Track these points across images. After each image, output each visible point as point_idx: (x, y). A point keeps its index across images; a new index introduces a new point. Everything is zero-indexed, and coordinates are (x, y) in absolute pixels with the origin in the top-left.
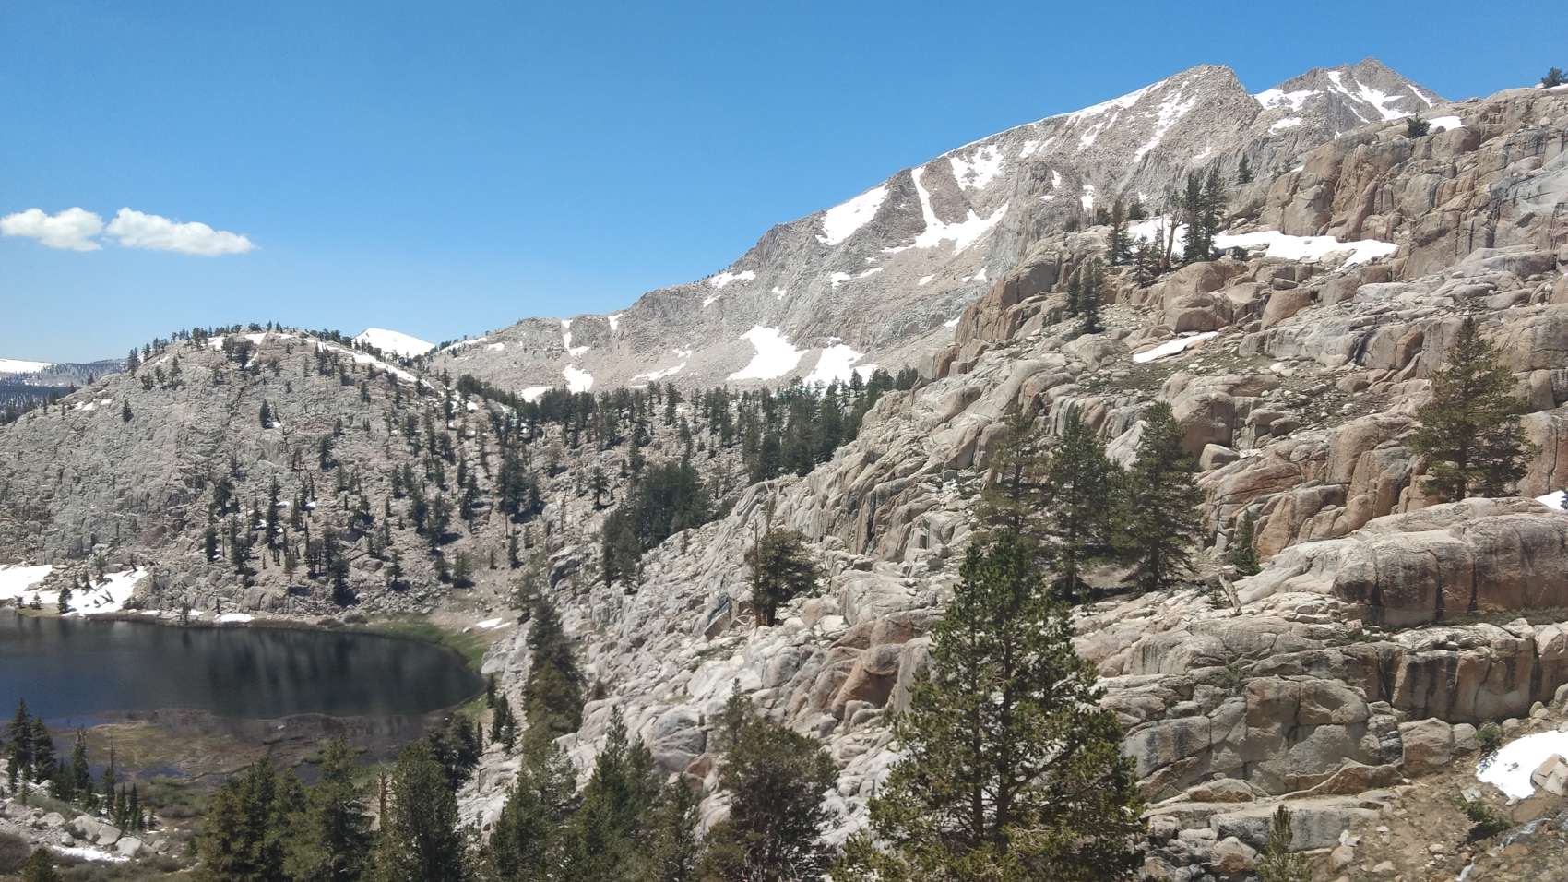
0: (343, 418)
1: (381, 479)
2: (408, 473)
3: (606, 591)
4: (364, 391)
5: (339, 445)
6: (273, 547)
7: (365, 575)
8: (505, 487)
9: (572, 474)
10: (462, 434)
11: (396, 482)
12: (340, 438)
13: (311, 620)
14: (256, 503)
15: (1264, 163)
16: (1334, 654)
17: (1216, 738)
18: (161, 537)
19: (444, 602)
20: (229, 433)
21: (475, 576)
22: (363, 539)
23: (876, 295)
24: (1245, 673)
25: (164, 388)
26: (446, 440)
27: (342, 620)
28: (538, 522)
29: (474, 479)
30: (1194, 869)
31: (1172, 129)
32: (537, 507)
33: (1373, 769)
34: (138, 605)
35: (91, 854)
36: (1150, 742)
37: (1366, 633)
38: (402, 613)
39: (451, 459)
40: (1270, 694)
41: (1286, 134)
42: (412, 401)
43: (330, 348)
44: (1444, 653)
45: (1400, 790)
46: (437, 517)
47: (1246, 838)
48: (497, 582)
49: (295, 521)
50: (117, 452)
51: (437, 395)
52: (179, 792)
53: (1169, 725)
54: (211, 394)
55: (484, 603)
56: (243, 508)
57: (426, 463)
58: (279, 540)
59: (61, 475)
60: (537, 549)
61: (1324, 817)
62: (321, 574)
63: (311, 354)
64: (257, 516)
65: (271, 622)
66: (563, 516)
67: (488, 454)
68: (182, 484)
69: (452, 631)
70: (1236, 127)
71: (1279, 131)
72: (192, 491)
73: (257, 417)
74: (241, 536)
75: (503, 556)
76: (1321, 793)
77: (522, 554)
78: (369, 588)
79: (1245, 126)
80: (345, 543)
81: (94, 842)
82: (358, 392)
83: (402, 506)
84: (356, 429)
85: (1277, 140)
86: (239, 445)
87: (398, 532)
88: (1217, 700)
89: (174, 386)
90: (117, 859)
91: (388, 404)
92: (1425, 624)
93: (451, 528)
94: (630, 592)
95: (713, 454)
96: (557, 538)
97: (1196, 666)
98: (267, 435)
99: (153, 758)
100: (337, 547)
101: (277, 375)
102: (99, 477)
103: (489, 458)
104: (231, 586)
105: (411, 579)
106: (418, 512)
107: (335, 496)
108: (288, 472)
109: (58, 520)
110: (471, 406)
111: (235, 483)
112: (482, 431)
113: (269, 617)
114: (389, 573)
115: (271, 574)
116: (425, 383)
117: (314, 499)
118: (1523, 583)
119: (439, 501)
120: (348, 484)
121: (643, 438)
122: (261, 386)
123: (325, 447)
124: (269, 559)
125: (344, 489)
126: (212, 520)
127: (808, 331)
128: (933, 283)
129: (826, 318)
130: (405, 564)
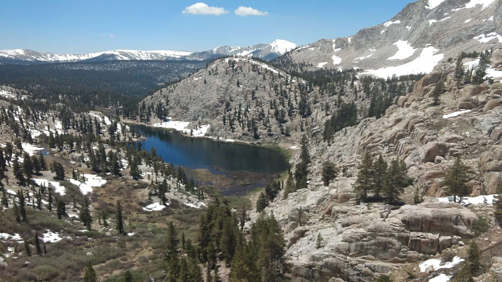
0: (258, 84)
1: (268, 103)
2: (275, 102)
3: (323, 143)
4: (264, 76)
5: (257, 93)
6: (239, 122)
7: (262, 131)
8: (301, 107)
9: (320, 104)
10: (290, 90)
11: (271, 104)
12: (258, 90)
13: (248, 143)
14: (236, 108)
16: (396, 234)
17: (369, 247)
18: (213, 117)
19: (282, 140)
20: (230, 88)
21: (291, 133)
22: (262, 121)
24: (377, 235)
25: (214, 74)
26: (285, 92)
27: (256, 143)
28: (310, 118)
29: (292, 104)
30: (358, 272)
32: (310, 113)
33: (400, 259)
34: (208, 135)
35: (192, 205)
37: (405, 231)
38: (271, 142)
39: (286, 97)
40: (380, 241)
42: (277, 79)
43: (256, 63)
44: (419, 238)
45: (405, 264)
46: (282, 115)
47: (370, 268)
48: (296, 135)
49: (245, 114)
50: (203, 93)
51: (284, 78)
52: (213, 190)
53: (360, 243)
54: (225, 76)
55: (293, 141)
56: (233, 110)
57: (280, 99)
58: (241, 120)
59: (191, 98)
60: (309, 126)
61: (387, 267)
62: (251, 130)
63: (250, 65)
64: (236, 112)
65: (239, 142)
66: (316, 116)
67: (297, 96)
68: (218, 103)
69: (284, 149)
72: (220, 104)
73: (236, 84)
74: (232, 118)
75: (299, 128)
76: (389, 262)
77: (304, 128)
78: (263, 135)
80: (257, 122)
81: (192, 203)
82: (262, 77)
83: (272, 111)
84: (262, 87)
86: (232, 92)
87: (271, 119)
88: (370, 240)
89: (216, 74)
90: (197, 207)
91: (270, 80)
92: (418, 231)
93: (285, 119)
94: (329, 145)
95: (363, 100)
96: (314, 123)
97: (369, 231)
98: (239, 89)
99: (208, 180)
100: (255, 123)
101: (242, 71)
102: (199, 99)
103: (297, 98)
104: (229, 132)
105: (274, 133)
106: (277, 114)
107: (255, 107)
108: (244, 100)
109: (190, 110)
110: (294, 81)
111: (231, 102)
112: (296, 89)
113: (238, 141)
114: (268, 131)
115: (239, 129)
116: (281, 74)
117: (250, 108)
118: (441, 226)
119: (282, 111)
120: (259, 104)
121: (343, 93)
122: (237, 75)
123: (253, 93)
124: (238, 125)
125: (258, 106)
126: (225, 113)
127: (418, 42)
128: (471, 22)
129: (426, 37)
130: (272, 129)
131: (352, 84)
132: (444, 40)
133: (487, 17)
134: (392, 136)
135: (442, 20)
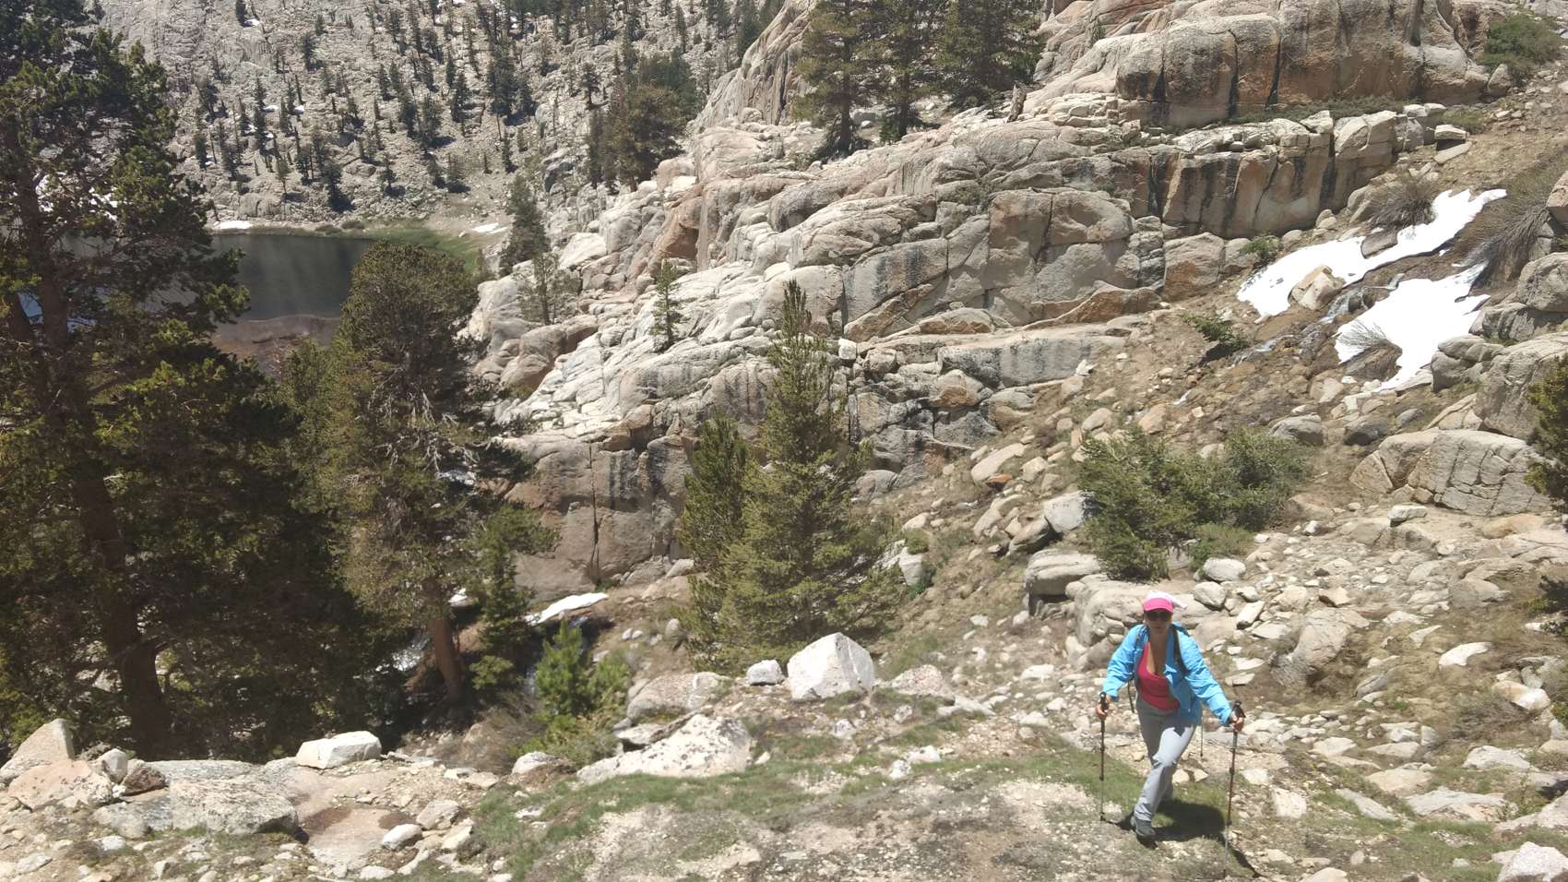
0: (325, 15)
1: (369, 81)
2: (396, 74)
3: (592, 192)
5: (323, 44)
6: (264, 152)
7: (359, 180)
8: (494, 87)
9: (564, 73)
10: (449, 30)
11: (383, 82)
12: (323, 36)
13: (309, 227)
14: (243, 107)
16: (1102, 163)
17: (954, 262)
19: (440, 207)
20: (207, 32)
21: (469, 181)
22: (355, 144)
24: (994, 188)
26: (432, 37)
27: (339, 227)
28: (532, 123)
29: (463, 79)
30: (910, 404)
32: (529, 108)
33: (1128, 293)
36: (880, 269)
37: (1144, 135)
38: (398, 219)
39: (438, 56)
40: (1016, 209)
44: (1225, 155)
45: (1154, 314)
46: (427, 120)
47: (972, 370)
48: (491, 187)
49: (284, 125)
53: (903, 249)
55: (480, 208)
56: (231, 113)
57: (413, 62)
58: (269, 146)
60: (531, 153)
61: (1062, 346)
62: (315, 180)
64: (245, 120)
65: (270, 229)
66: (555, 116)
67: (476, 52)
69: (449, 235)
72: (177, 94)
73: (233, 14)
74: (231, 141)
75: (497, 160)
76: (1068, 321)
77: (516, 158)
78: (364, 194)
80: (337, 148)
83: (391, 108)
84: (339, 25)
86: (218, 45)
87: (390, 136)
88: (960, 219)
92: (1215, 123)
93: (443, 131)
94: (613, 193)
95: (709, 47)
96: (550, 140)
97: (942, 180)
98: (247, 34)
100: (328, 151)
103: (478, 56)
104: (227, 193)
105: (405, 184)
106: (408, 114)
107: (323, 99)
108: (273, 74)
111: (219, 86)
112: (470, 26)
113: (267, 224)
114: (382, 179)
115: (266, 183)
117: (302, 103)
118: (1336, 67)
119: (428, 103)
120: (335, 86)
121: (637, 31)
123: (308, 47)
124: (262, 166)
125: (332, 91)
126: (201, 126)
130: (398, 169)
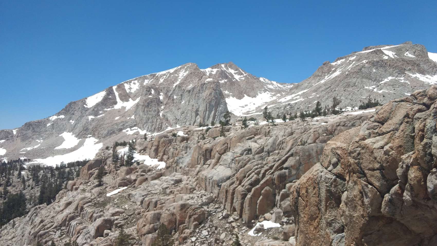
15: (204, 89)
23: (102, 122)
31: (182, 79)
41: (209, 82)
70: (198, 80)
71: (207, 81)
79: (200, 80)
85: (207, 84)
127: (81, 133)
128: (119, 119)
129: (87, 129)
131: (20, 174)
132: (101, 132)
133: (130, 116)
134: (64, 219)
135: (99, 117)
